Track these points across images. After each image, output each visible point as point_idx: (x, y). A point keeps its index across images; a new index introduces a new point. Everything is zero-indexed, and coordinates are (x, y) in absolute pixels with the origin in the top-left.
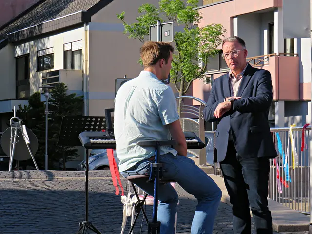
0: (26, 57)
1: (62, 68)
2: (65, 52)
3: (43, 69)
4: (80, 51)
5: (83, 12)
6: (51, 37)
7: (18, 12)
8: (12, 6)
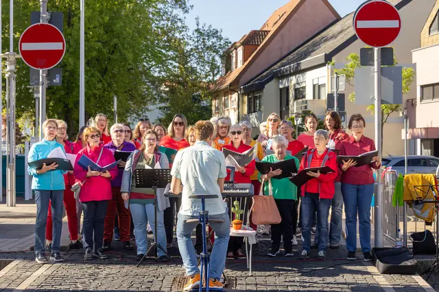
0: (287, 89)
1: (312, 98)
2: (314, 86)
3: (299, 98)
4: (324, 85)
5: (326, 55)
6: (308, 73)
7: (285, 53)
8: (280, 48)
